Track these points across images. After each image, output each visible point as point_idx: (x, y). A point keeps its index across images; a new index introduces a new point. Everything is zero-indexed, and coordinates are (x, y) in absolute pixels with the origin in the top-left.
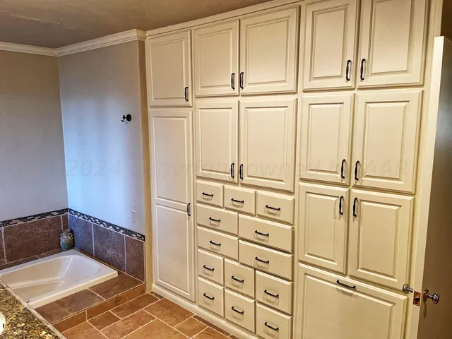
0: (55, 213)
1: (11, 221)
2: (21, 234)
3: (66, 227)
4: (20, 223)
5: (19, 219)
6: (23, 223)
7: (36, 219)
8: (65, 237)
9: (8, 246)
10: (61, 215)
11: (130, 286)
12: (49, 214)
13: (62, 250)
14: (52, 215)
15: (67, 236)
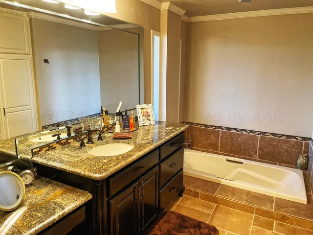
0: (299, 138)
1: (266, 133)
2: (270, 144)
3: (305, 152)
4: (272, 136)
5: (271, 134)
6: (273, 137)
7: (283, 138)
8: (301, 159)
9: (261, 149)
10: (304, 142)
11: (302, 216)
12: (294, 137)
13: (296, 168)
14: (297, 139)
15: (303, 158)
